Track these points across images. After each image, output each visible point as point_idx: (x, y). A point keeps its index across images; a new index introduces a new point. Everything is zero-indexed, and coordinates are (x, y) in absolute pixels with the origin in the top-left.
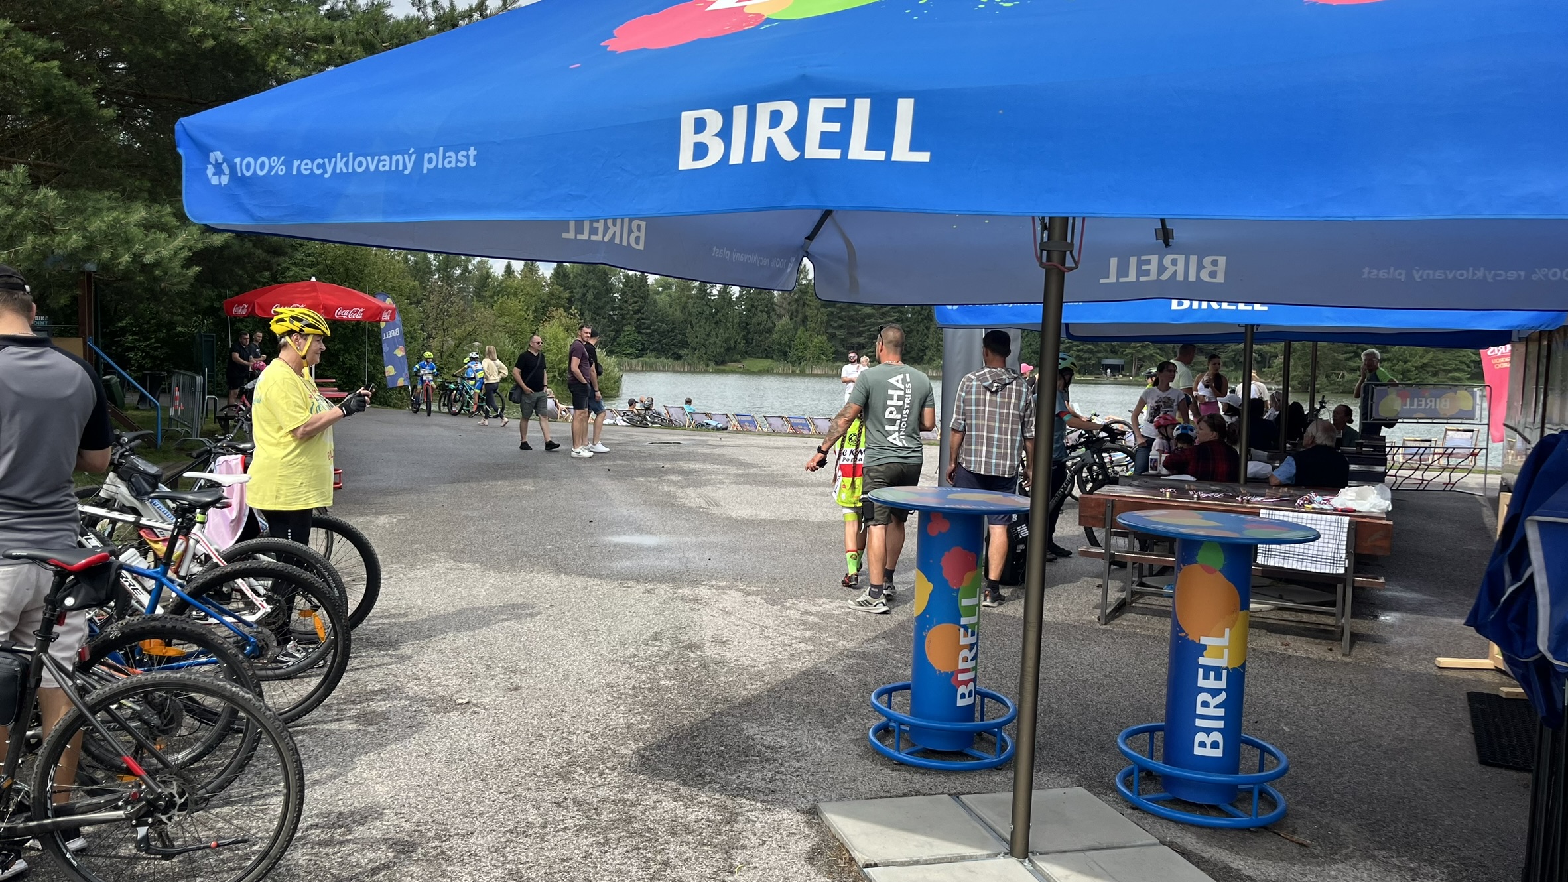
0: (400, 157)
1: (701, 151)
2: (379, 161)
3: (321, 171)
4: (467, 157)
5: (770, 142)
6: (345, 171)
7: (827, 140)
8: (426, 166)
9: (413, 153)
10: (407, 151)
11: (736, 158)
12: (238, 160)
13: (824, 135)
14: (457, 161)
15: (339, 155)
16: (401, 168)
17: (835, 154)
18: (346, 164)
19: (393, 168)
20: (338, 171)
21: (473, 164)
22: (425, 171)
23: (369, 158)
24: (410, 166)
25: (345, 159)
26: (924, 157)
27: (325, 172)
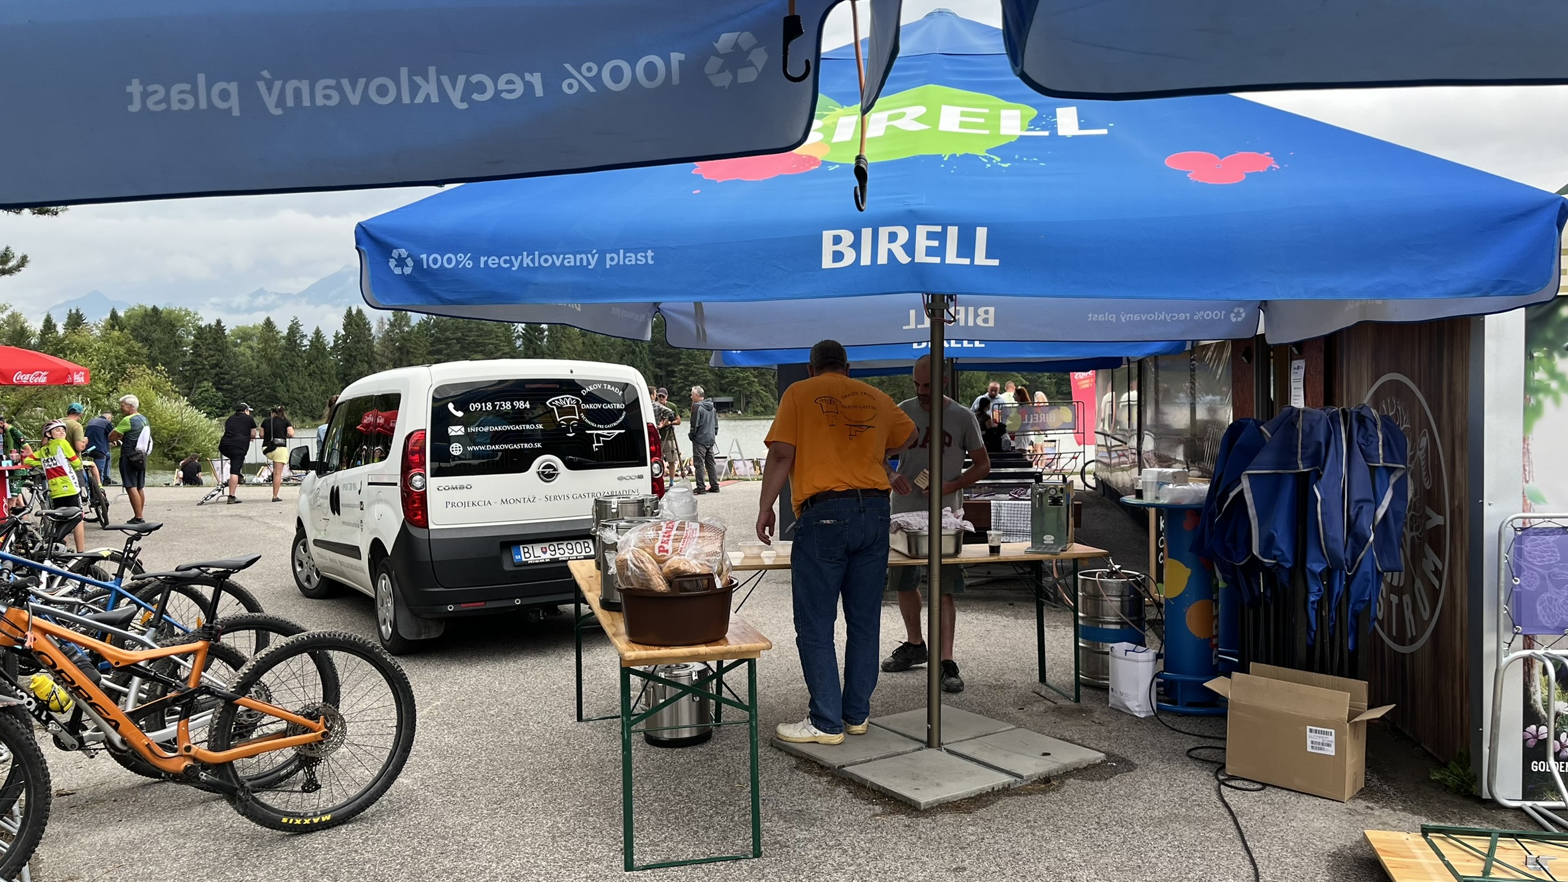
0: (584, 256)
1: (838, 256)
2: (564, 259)
3: (508, 265)
4: (646, 257)
5: (890, 251)
6: (531, 265)
7: (930, 251)
8: (608, 264)
9: (596, 253)
10: (590, 252)
11: (866, 260)
12: (424, 256)
13: (928, 248)
14: (637, 259)
15: (525, 253)
16: (585, 264)
17: (937, 260)
18: (533, 261)
19: (578, 264)
20: (525, 265)
21: (651, 262)
22: (608, 267)
23: (554, 256)
24: (593, 263)
25: (531, 257)
26: (995, 262)
27: (512, 265)
